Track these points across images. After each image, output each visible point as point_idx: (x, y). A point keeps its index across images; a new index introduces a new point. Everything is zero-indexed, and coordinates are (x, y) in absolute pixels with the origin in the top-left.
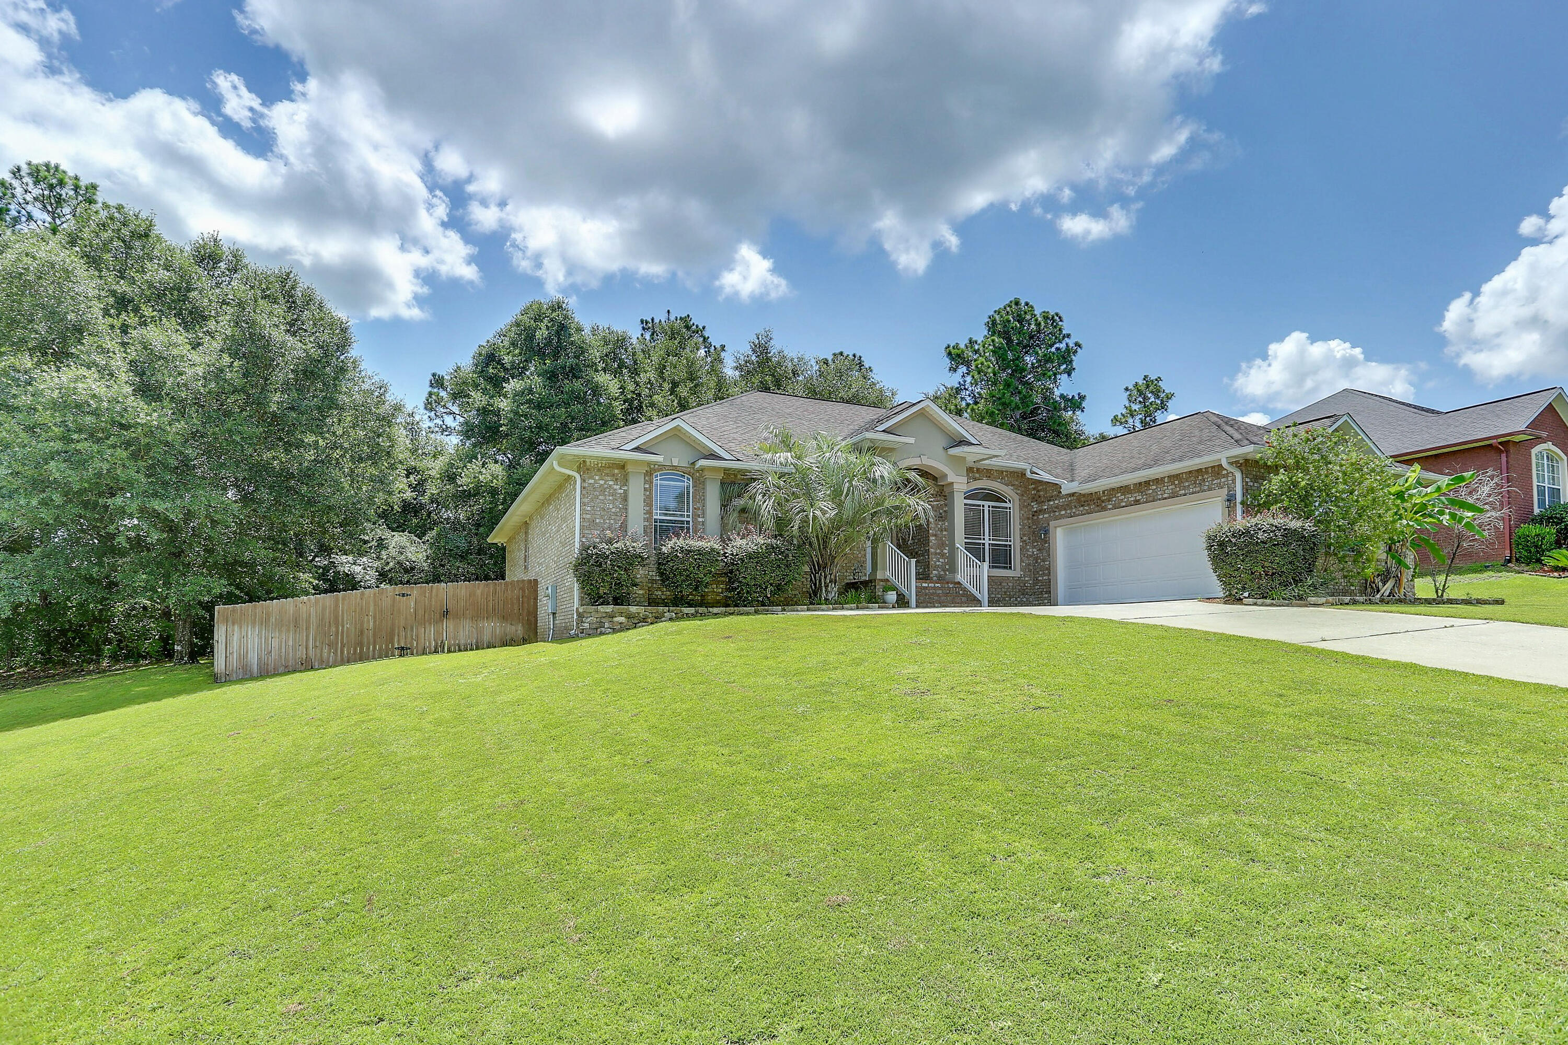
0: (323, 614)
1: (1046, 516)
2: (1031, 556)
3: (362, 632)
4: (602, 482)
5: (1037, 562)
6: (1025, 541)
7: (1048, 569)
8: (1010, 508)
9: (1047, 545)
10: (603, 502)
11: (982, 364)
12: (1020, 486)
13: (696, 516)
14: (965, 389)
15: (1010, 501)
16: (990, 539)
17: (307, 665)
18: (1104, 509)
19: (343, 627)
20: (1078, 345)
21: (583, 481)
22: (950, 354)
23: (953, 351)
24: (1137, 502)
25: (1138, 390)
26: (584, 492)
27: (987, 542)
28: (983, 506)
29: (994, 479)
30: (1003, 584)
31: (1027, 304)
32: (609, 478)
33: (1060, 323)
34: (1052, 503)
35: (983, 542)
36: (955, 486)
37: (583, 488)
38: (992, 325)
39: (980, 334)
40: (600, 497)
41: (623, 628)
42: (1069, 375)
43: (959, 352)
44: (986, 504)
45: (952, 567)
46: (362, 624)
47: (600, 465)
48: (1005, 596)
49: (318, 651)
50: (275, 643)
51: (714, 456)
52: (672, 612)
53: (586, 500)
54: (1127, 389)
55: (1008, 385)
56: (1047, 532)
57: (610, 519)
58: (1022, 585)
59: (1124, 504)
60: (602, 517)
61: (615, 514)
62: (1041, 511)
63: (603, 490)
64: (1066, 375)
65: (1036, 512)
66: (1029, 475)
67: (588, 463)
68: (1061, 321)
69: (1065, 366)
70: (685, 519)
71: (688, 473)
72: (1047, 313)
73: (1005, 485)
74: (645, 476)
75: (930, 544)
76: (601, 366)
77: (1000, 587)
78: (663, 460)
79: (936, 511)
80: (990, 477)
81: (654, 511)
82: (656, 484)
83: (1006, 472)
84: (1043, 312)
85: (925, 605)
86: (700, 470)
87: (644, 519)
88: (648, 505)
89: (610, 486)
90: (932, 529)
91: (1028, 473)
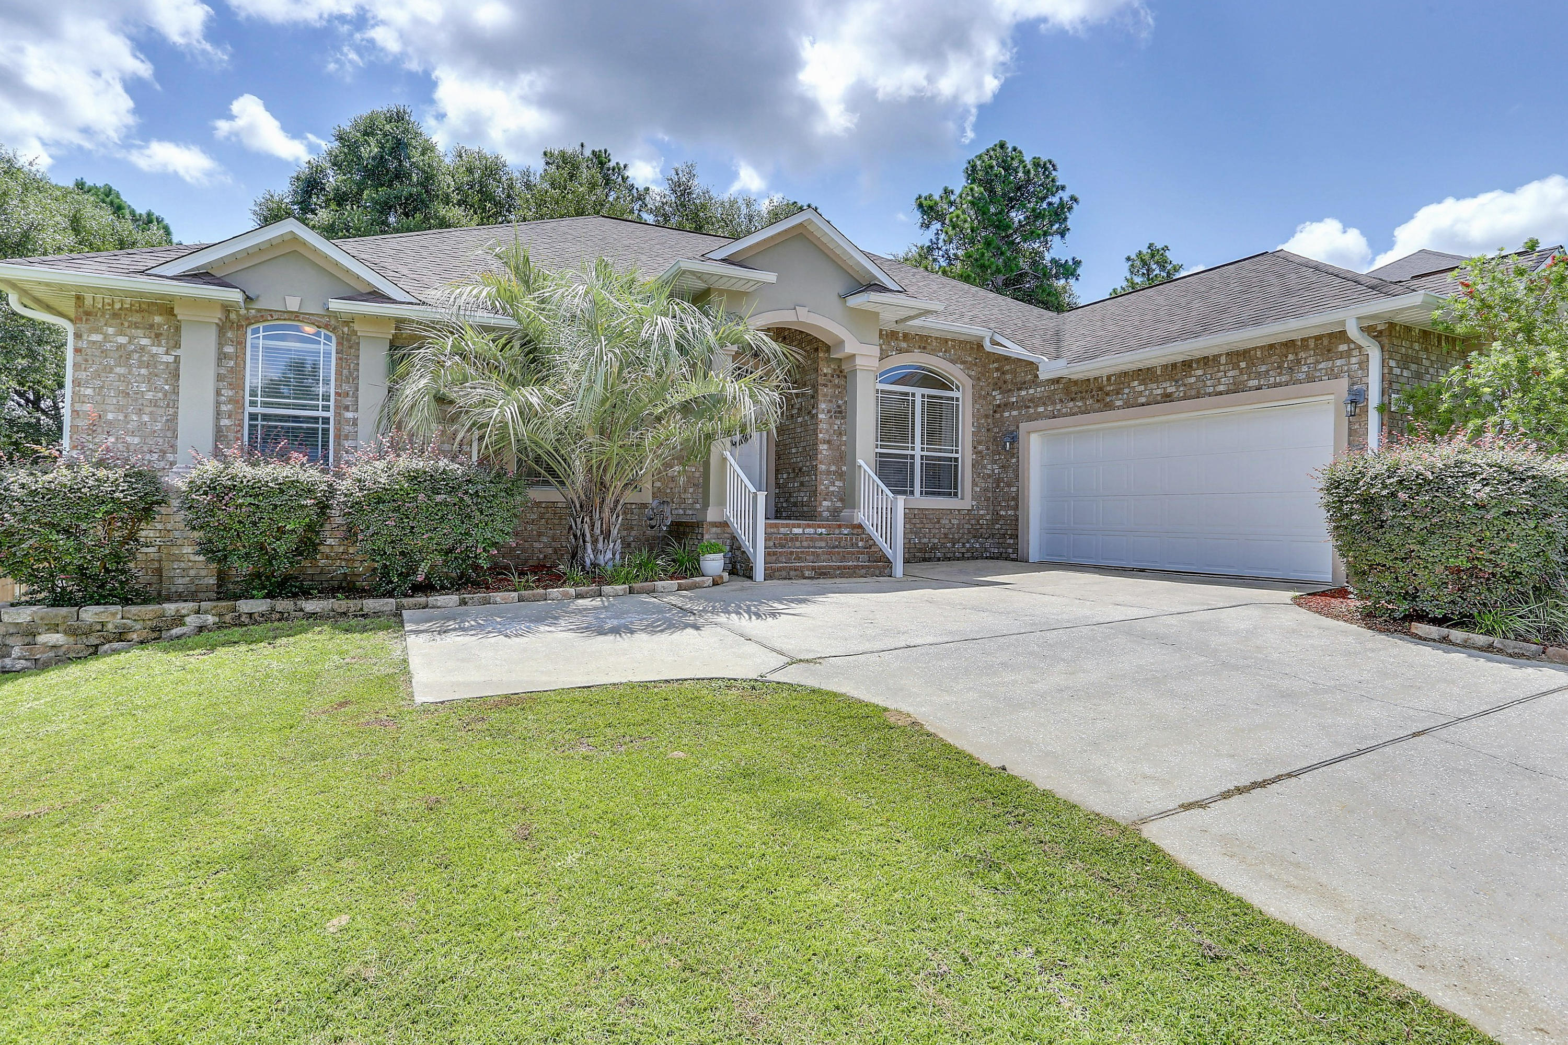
1: (1015, 413)
2: (989, 476)
4: (122, 340)
5: (998, 487)
6: (980, 452)
7: (1016, 499)
8: (957, 399)
9: (1014, 460)
10: (122, 378)
11: (958, 217)
12: (976, 364)
13: (342, 408)
14: (937, 248)
15: (958, 388)
16: (922, 449)
18: (1109, 407)
20: (1074, 199)
21: (78, 336)
22: (921, 206)
23: (924, 203)
24: (1167, 398)
25: (1142, 260)
26: (79, 359)
27: (918, 453)
28: (913, 395)
29: (933, 352)
30: (943, 522)
31: (1015, 149)
32: (140, 332)
33: (1054, 173)
34: (1023, 393)
35: (912, 452)
36: (858, 361)
37: (77, 350)
38: (972, 172)
39: (959, 184)
40: (118, 370)
41: (61, 659)
42: (1063, 236)
43: (931, 203)
44: (919, 391)
45: (848, 498)
47: (117, 306)
48: (945, 541)
51: (376, 296)
52: (206, 612)
53: (83, 375)
54: (1128, 259)
55: (988, 244)
56: (1014, 439)
57: (140, 412)
58: (973, 522)
59: (1143, 400)
60: (120, 409)
61: (154, 403)
62: (1007, 406)
63: (124, 355)
64: (1059, 237)
65: (999, 406)
66: (988, 346)
67: (88, 302)
68: (1054, 170)
69: (1057, 226)
70: (320, 413)
71: (326, 327)
72: (1039, 158)
73: (952, 361)
74: (221, 330)
75: (819, 456)
76: (455, 197)
77: (937, 526)
78: (248, 299)
79: (831, 401)
80: (924, 348)
81: (247, 398)
82: (255, 347)
83: (952, 340)
84: (1034, 158)
85: (784, 573)
86: (349, 321)
87: (218, 415)
88: (231, 386)
89: (143, 348)
90: (824, 431)
91: (987, 343)
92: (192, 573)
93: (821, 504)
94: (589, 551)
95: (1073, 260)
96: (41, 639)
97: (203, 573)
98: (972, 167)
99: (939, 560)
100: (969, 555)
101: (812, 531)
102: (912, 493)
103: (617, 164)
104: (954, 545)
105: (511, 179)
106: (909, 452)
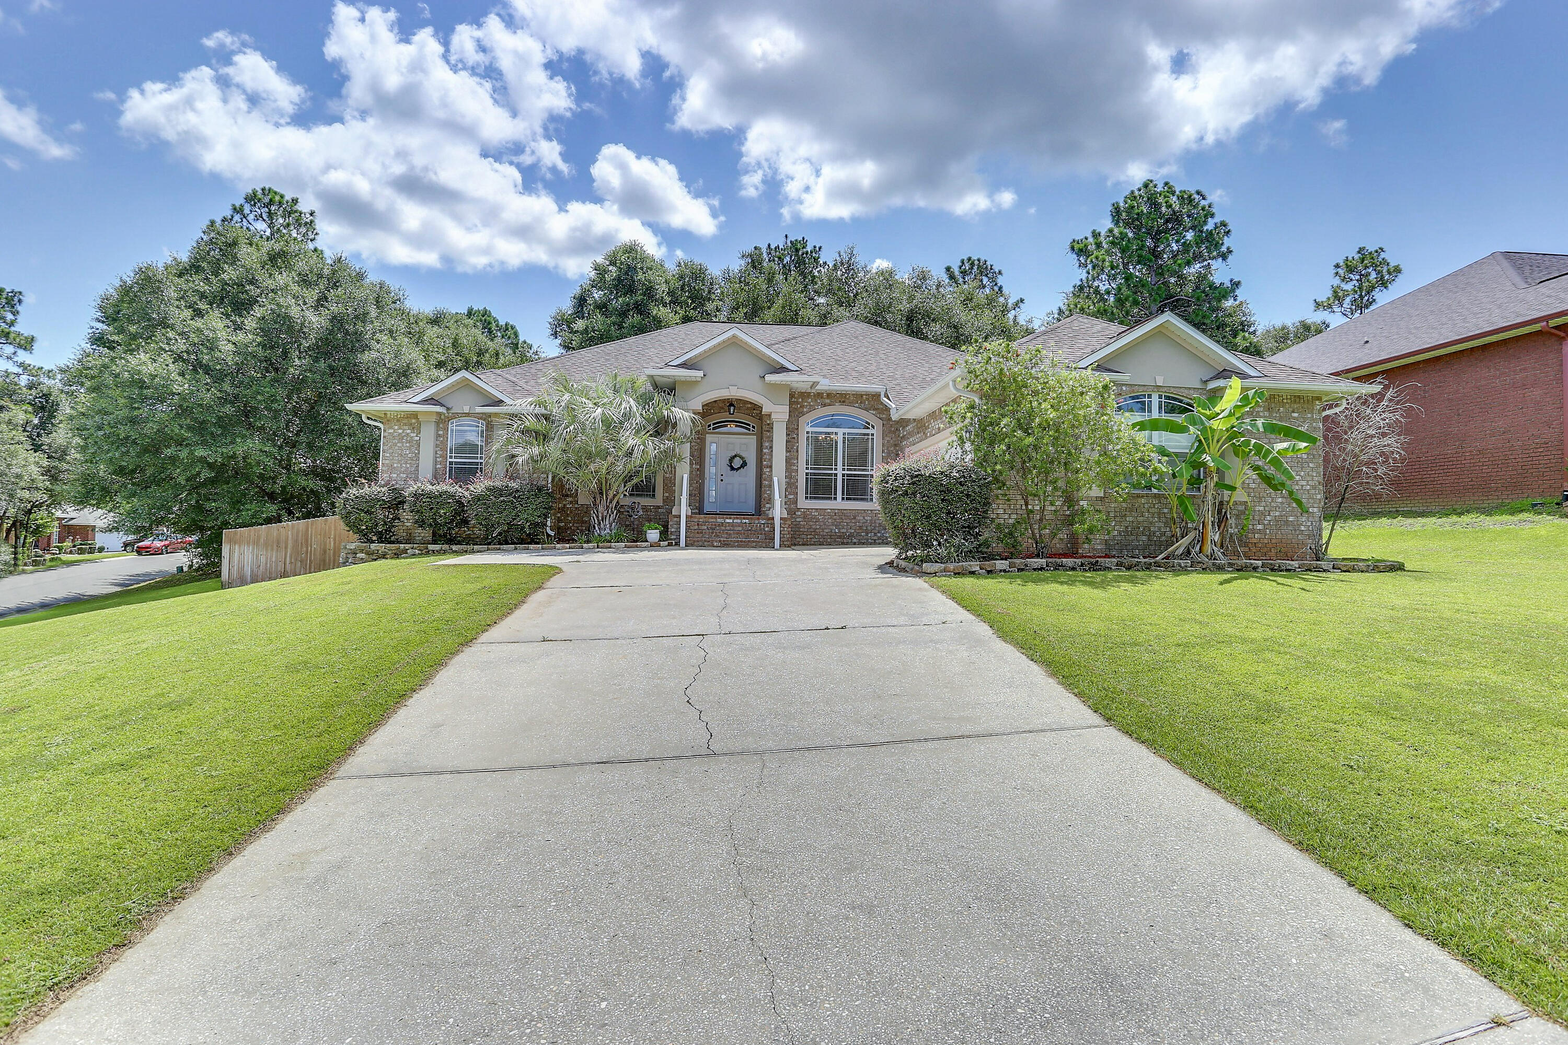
0: (297, 536)
1: (904, 440)
3: (325, 551)
4: (400, 431)
8: (873, 435)
10: (400, 448)
13: (487, 458)
14: (1088, 286)
15: (873, 427)
16: (844, 470)
17: (284, 575)
19: (311, 547)
21: (385, 431)
22: (1073, 249)
23: (1076, 246)
25: (1349, 266)
26: (386, 441)
27: (840, 472)
28: (836, 434)
29: (851, 404)
30: (858, 518)
31: (1165, 184)
32: (407, 427)
33: (1203, 203)
35: (836, 472)
36: (773, 417)
37: (385, 437)
38: (1116, 212)
40: (398, 445)
41: (362, 562)
42: (1223, 260)
43: (1081, 246)
44: (840, 431)
46: (325, 544)
47: (399, 417)
48: (860, 531)
49: (293, 567)
50: (263, 559)
51: (500, 402)
52: (416, 548)
53: (386, 448)
54: (1337, 266)
57: (406, 463)
60: (399, 462)
61: (411, 459)
63: (401, 438)
64: (1220, 260)
65: (902, 437)
66: (883, 398)
67: (389, 416)
70: (479, 461)
71: (481, 419)
72: (1185, 192)
73: (866, 410)
74: (437, 424)
77: (853, 521)
78: (448, 409)
80: (844, 402)
81: (449, 455)
82: (452, 430)
83: (866, 395)
84: (1181, 192)
85: (700, 543)
86: (490, 415)
87: (436, 463)
88: (441, 450)
89: (408, 434)
90: (766, 460)
91: (882, 396)
93: (764, 506)
94: (597, 528)
95: (1231, 281)
96: (358, 555)
97: (427, 535)
98: (1116, 209)
99: (855, 544)
100: (880, 541)
101: (739, 521)
102: (835, 498)
103: (815, 247)
104: (867, 535)
106: (833, 472)
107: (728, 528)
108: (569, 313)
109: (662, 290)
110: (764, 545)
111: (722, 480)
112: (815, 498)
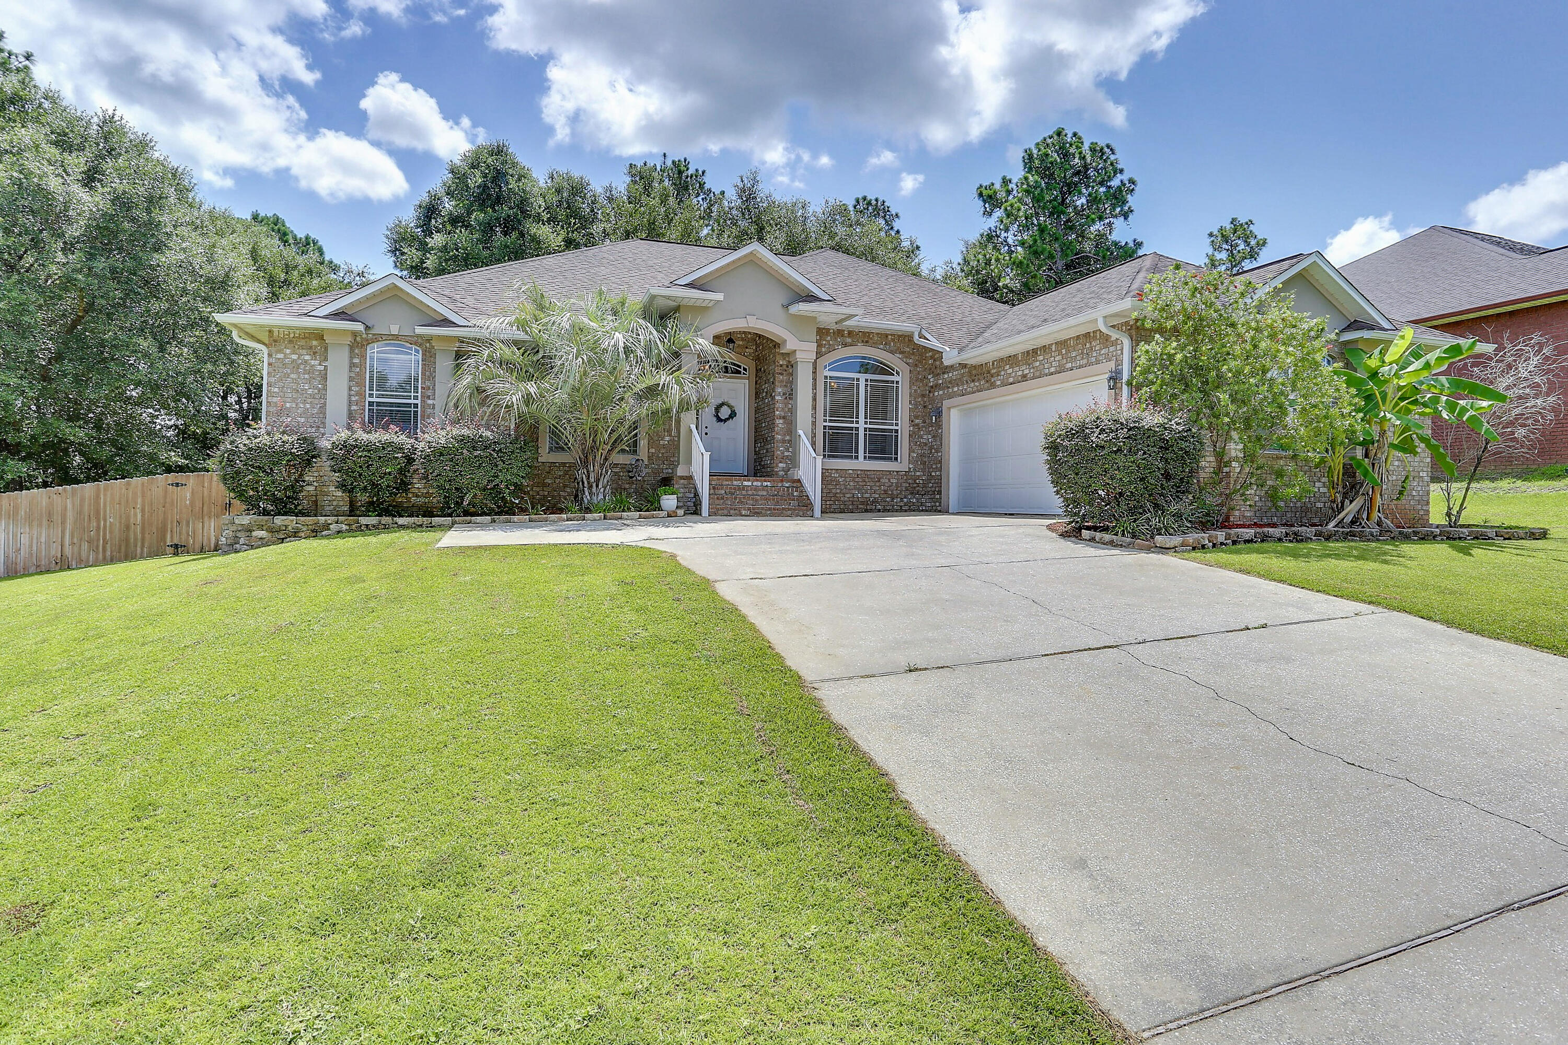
0: (82, 506)
1: (941, 392)
2: (926, 444)
3: (128, 527)
4: (295, 357)
5: (931, 452)
6: (917, 425)
7: (940, 462)
8: (897, 382)
9: (940, 431)
10: (295, 381)
11: (1012, 206)
12: (913, 354)
13: (425, 397)
14: (996, 235)
15: (898, 373)
16: (866, 423)
17: (63, 565)
18: (993, 386)
19: (105, 521)
20: (1132, 181)
21: (270, 355)
22: (981, 195)
23: (985, 192)
25: (1223, 236)
26: (271, 370)
27: (862, 426)
28: (858, 380)
29: (875, 345)
30: (883, 480)
31: (1075, 134)
32: (304, 352)
33: (1112, 157)
34: (946, 376)
35: (857, 426)
36: (799, 355)
37: (270, 364)
38: (1029, 159)
39: (1017, 173)
40: (292, 376)
41: (264, 543)
42: (1126, 218)
43: (991, 192)
44: (863, 377)
45: (793, 461)
46: (128, 517)
47: (292, 335)
48: (885, 496)
49: (76, 549)
50: (25, 540)
51: (446, 322)
52: (342, 523)
53: (273, 380)
54: (1211, 235)
55: (1042, 230)
56: (939, 414)
57: (305, 402)
58: (910, 481)
59: (1011, 380)
60: (294, 400)
61: (313, 396)
62: (936, 387)
63: (295, 366)
64: (1122, 218)
65: (932, 387)
66: (917, 340)
67: (276, 334)
69: (1118, 209)
70: (412, 401)
71: (416, 344)
72: (1096, 144)
73: (892, 352)
74: (352, 348)
75: (776, 429)
76: (545, 216)
77: (878, 484)
78: (367, 328)
79: (786, 386)
80: (867, 342)
81: (368, 392)
82: (372, 358)
83: (891, 335)
84: (1092, 143)
85: (726, 512)
86: (429, 339)
87: (350, 403)
88: (358, 384)
89: (306, 361)
90: (780, 409)
91: (916, 337)
92: (335, 503)
93: (777, 466)
94: (587, 493)
95: (1134, 241)
96: (254, 534)
97: (341, 503)
98: (1029, 155)
99: (879, 511)
100: (907, 508)
101: (759, 484)
102: (857, 457)
103: (697, 170)
104: (893, 499)
105: (594, 196)
106: (854, 425)
107: (750, 493)
108: (412, 225)
109: (538, 204)
110: (801, 513)
111: (706, 434)
112: (834, 457)
